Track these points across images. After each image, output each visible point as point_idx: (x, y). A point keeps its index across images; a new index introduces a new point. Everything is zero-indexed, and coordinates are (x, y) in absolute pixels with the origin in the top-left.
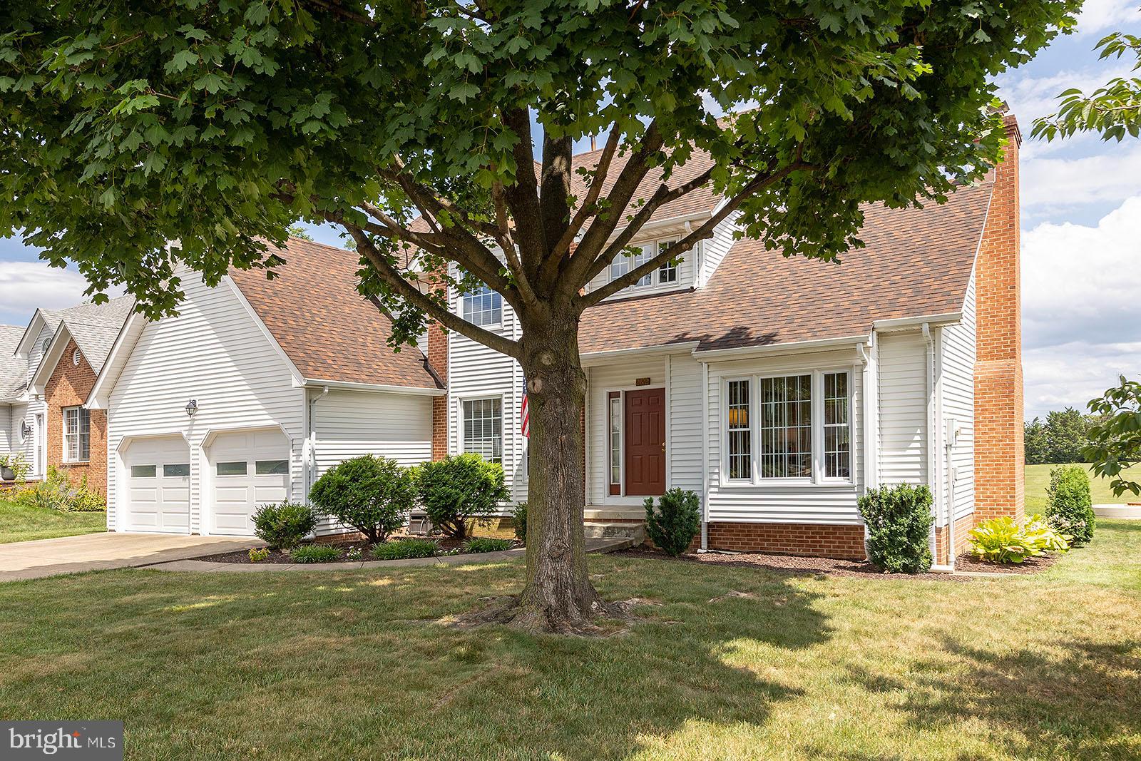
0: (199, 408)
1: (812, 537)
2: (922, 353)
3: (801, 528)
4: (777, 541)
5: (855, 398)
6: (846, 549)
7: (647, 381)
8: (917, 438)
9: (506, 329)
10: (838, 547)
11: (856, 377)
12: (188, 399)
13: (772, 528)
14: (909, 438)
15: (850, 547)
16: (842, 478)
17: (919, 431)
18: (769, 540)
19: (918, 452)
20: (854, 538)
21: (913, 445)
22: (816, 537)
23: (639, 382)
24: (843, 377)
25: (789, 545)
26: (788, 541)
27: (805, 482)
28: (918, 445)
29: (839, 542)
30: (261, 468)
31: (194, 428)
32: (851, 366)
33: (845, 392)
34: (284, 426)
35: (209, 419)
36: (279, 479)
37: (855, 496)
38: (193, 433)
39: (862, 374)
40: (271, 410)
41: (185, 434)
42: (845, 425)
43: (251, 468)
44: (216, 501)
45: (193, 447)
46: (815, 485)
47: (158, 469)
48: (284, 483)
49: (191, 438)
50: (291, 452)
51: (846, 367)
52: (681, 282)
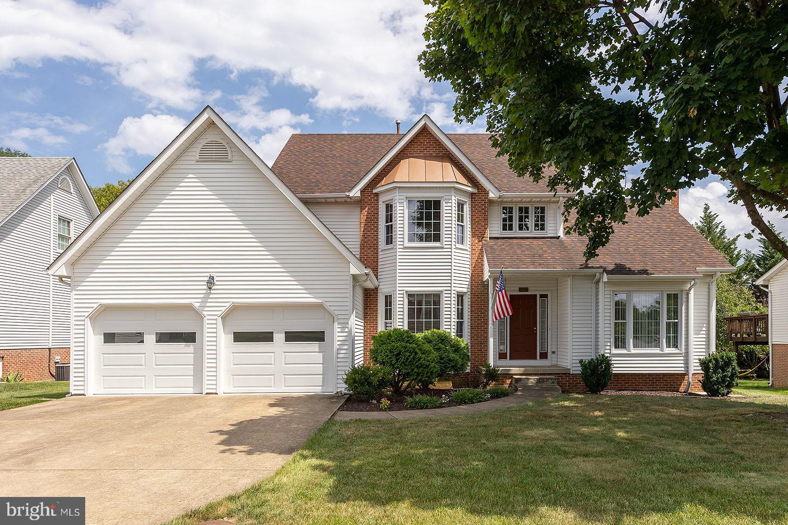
0: (217, 283)
1: (652, 380)
2: (707, 286)
3: (646, 376)
4: (633, 383)
5: (684, 307)
6: (669, 386)
7: (526, 290)
8: (704, 329)
9: (446, 247)
10: (665, 385)
11: (684, 296)
12: (208, 274)
13: (631, 376)
14: (700, 329)
15: (671, 385)
16: (674, 349)
17: (705, 326)
18: (629, 383)
19: (704, 336)
20: (673, 380)
21: (702, 332)
22: (654, 380)
23: (521, 290)
24: (676, 296)
25: (640, 385)
26: (639, 383)
27: (657, 351)
28: (704, 332)
29: (666, 383)
30: (291, 337)
31: (209, 300)
32: (682, 291)
33: (676, 304)
34: (328, 304)
35: (231, 293)
36: (314, 346)
37: (682, 358)
38: (208, 304)
39: (688, 294)
40: (309, 290)
41: (197, 305)
42: (676, 321)
43: (279, 337)
44: (232, 364)
45: (208, 317)
46: (663, 352)
47: (147, 336)
48: (319, 349)
49: (206, 309)
50: (336, 325)
51: (678, 291)
52: (549, 232)
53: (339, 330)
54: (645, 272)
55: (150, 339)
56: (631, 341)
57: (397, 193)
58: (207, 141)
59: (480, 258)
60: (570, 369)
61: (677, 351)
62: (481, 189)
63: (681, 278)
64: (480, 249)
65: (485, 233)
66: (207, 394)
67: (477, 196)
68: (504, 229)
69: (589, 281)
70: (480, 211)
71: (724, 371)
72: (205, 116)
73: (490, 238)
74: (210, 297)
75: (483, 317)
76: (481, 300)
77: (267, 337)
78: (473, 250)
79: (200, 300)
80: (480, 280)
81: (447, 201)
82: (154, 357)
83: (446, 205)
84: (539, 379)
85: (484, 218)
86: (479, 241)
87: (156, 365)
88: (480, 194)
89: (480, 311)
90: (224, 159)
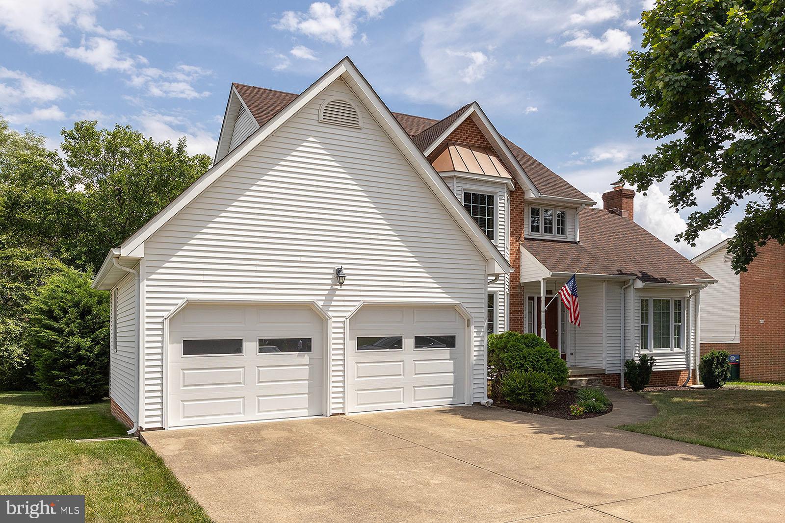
0: (347, 277)
5: (686, 312)
7: (551, 292)
9: (500, 245)
11: (686, 303)
16: (678, 349)
23: (547, 292)
24: (680, 301)
27: (668, 351)
30: (422, 342)
31: (335, 298)
32: (685, 298)
33: (680, 309)
34: (465, 305)
35: (360, 290)
36: (445, 352)
37: (684, 357)
38: (334, 303)
39: (688, 301)
40: (447, 290)
41: (321, 304)
42: (680, 324)
43: (408, 343)
44: (356, 377)
45: (334, 319)
46: (673, 352)
47: (247, 343)
48: (450, 356)
49: (331, 309)
50: (473, 329)
51: (682, 298)
52: (569, 236)
53: (475, 334)
54: (664, 280)
55: (251, 347)
56: (651, 342)
57: (455, 183)
58: (333, 99)
59: (517, 259)
60: (605, 370)
61: (681, 351)
62: (518, 188)
63: (682, 286)
64: (518, 250)
65: (521, 233)
66: (333, 415)
67: (514, 194)
68: (533, 230)
69: (618, 287)
70: (517, 210)
71: (723, 367)
72: (342, 70)
73: (526, 239)
74: (336, 294)
75: (520, 320)
76: (518, 302)
77: (395, 343)
78: (512, 250)
79: (324, 298)
80: (517, 281)
81: (501, 197)
82: (257, 371)
83: (500, 202)
84: (589, 380)
85: (520, 217)
86: (517, 241)
87: (260, 382)
88: (517, 192)
89: (517, 313)
90: (352, 124)
